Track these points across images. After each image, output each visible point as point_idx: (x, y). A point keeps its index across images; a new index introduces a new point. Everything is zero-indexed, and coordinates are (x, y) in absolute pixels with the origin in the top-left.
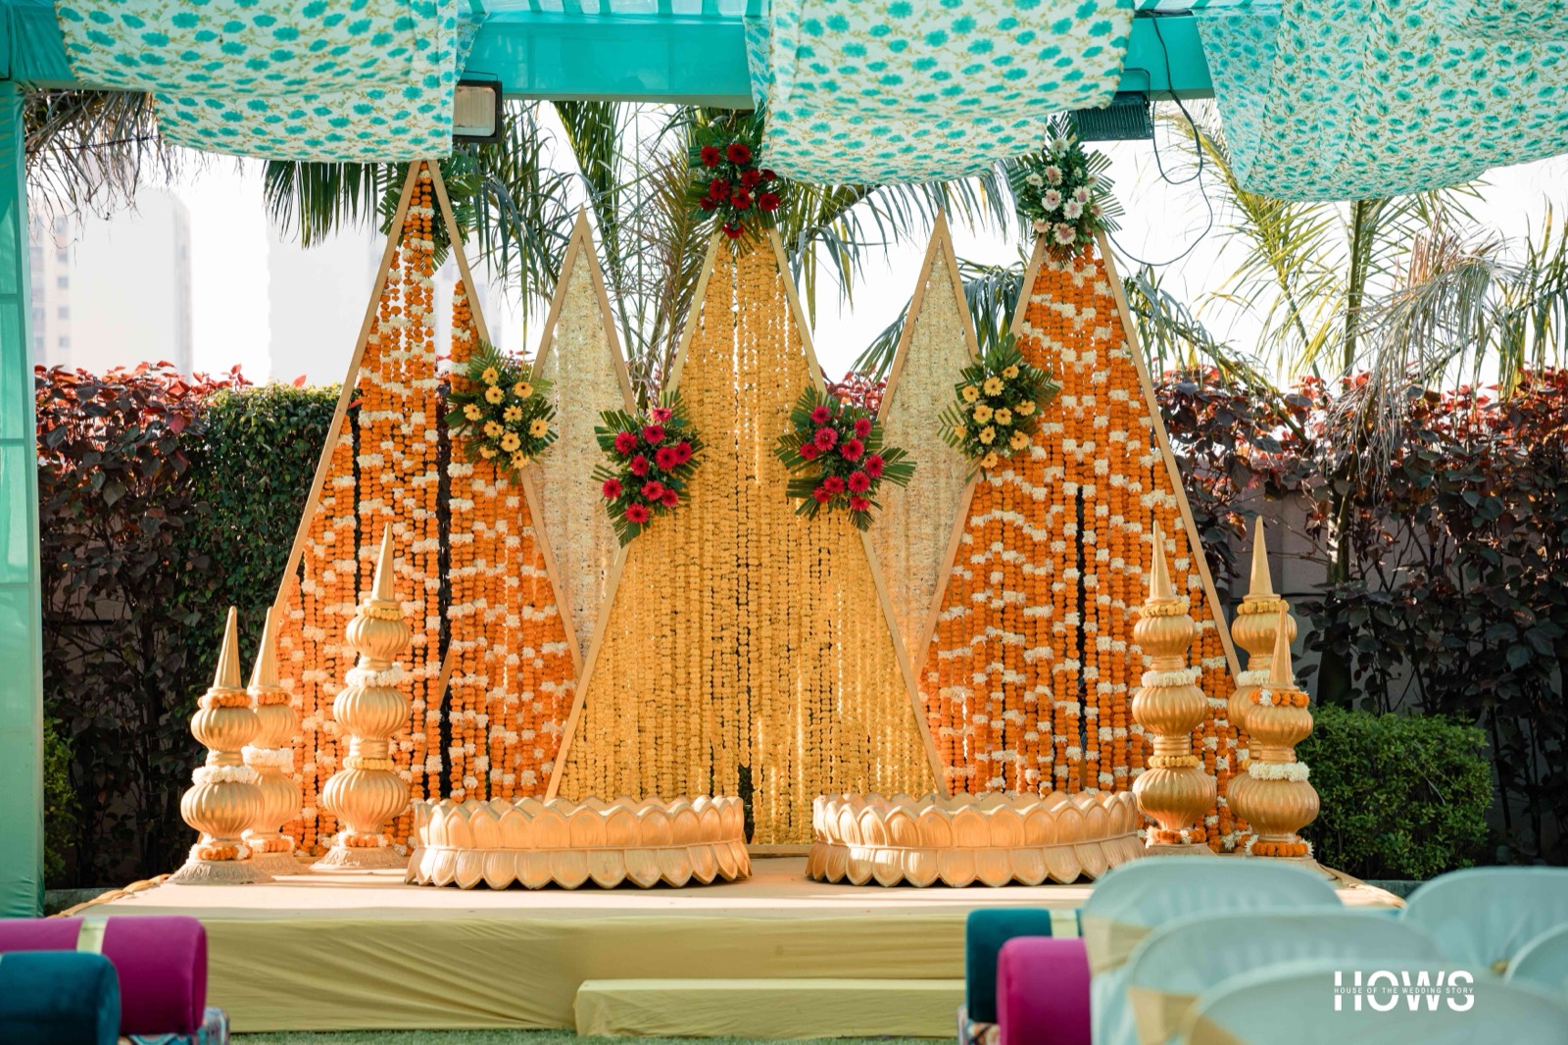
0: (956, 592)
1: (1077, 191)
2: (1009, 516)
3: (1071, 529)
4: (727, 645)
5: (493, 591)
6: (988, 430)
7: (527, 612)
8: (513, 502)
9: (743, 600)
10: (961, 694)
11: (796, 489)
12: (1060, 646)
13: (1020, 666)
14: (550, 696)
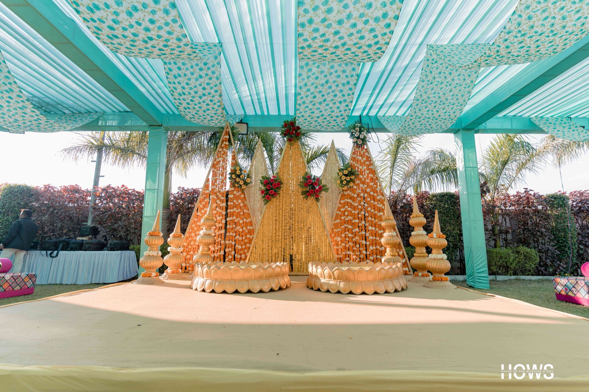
0: (337, 217)
1: (362, 133)
2: (349, 200)
3: (362, 203)
4: (288, 227)
5: (238, 215)
6: (344, 181)
7: (245, 220)
8: (242, 196)
9: (291, 218)
10: (339, 239)
11: (303, 193)
12: (360, 228)
13: (352, 233)
14: (249, 238)
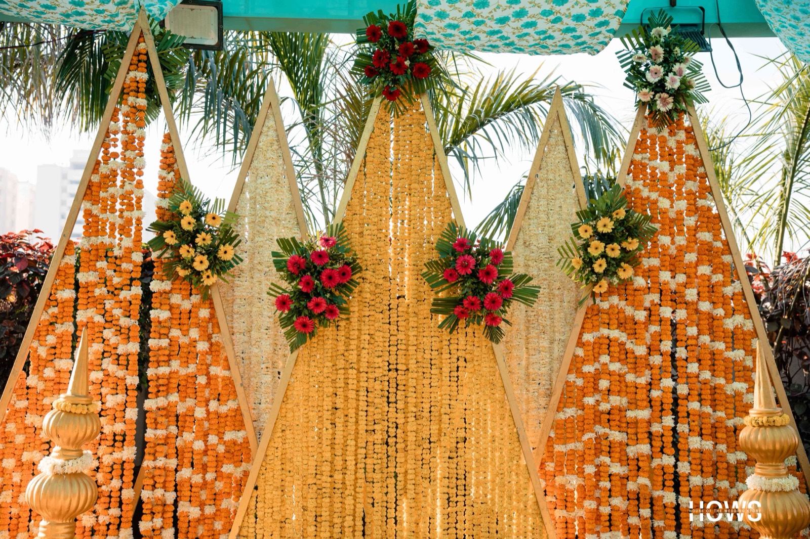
0: (569, 397)
1: (676, 67)
2: (615, 334)
3: (667, 346)
4: (379, 437)
5: (185, 387)
6: (600, 261)
7: (213, 405)
8: (204, 313)
9: (392, 399)
10: (573, 482)
11: (439, 306)
12: (657, 444)
13: (625, 460)
14: (229, 476)
